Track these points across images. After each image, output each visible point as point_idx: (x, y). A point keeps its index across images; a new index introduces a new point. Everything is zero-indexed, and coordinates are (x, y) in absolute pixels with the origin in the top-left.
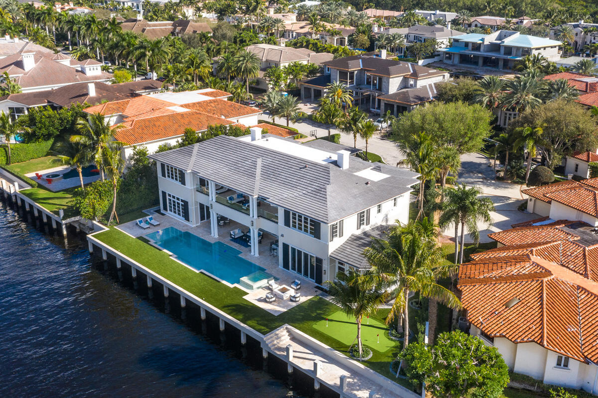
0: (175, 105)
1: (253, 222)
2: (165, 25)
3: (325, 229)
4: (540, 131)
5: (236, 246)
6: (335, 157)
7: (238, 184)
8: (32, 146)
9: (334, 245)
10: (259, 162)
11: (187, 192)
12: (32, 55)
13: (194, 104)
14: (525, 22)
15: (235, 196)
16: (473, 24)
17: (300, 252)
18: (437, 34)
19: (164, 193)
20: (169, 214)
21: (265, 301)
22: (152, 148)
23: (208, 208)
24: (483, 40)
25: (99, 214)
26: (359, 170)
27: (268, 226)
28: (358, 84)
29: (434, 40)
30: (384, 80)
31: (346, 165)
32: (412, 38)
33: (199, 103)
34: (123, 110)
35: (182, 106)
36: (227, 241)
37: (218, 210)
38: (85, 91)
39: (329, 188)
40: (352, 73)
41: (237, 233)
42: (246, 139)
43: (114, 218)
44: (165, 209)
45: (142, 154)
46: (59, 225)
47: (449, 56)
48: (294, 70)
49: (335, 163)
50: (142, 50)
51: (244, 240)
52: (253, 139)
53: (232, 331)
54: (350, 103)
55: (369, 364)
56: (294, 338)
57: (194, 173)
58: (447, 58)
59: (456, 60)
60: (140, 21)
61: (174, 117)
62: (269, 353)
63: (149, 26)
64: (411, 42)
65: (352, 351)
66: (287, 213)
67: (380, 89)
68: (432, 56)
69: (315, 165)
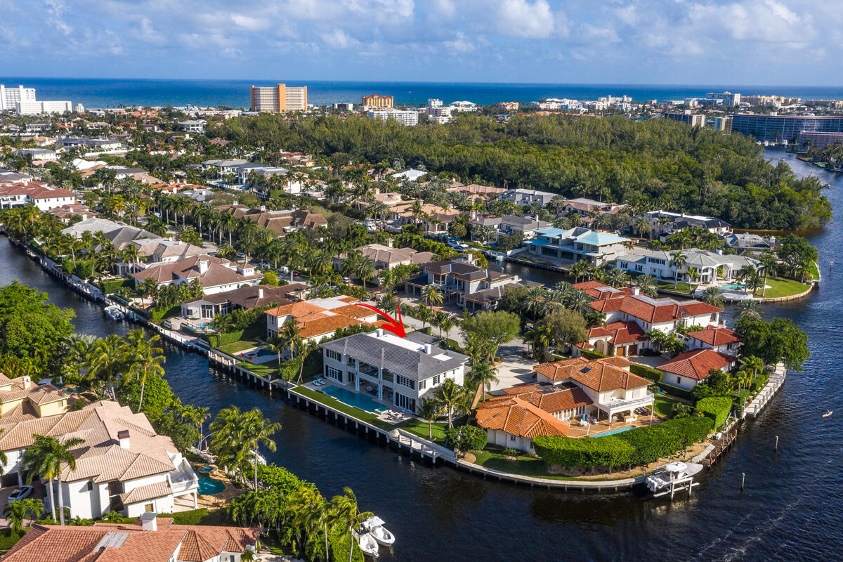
0: (325, 310)
1: (379, 381)
2: (285, 215)
3: (417, 385)
4: (549, 330)
5: (370, 395)
6: (423, 348)
7: (372, 362)
8: (231, 335)
9: (421, 393)
10: (383, 349)
11: (343, 366)
12: (206, 262)
13: (337, 309)
14: (613, 208)
15: (369, 368)
16: (567, 208)
17: (404, 397)
18: (525, 226)
19: (327, 367)
20: (330, 378)
21: (387, 419)
22: (318, 339)
23: (353, 374)
24: (560, 236)
25: (291, 378)
26: (436, 354)
27: (388, 384)
28: (448, 284)
29: (521, 233)
30: (466, 283)
31: (429, 352)
32: (504, 228)
33: (340, 308)
34: (290, 312)
35: (330, 311)
36: (364, 393)
37: (360, 375)
38: (255, 294)
39: (419, 364)
40: (444, 277)
41: (369, 388)
42: (373, 335)
43: (300, 380)
44: (327, 375)
45: (313, 343)
46: (267, 384)
47: (534, 247)
48: (399, 271)
49: (423, 351)
50: (284, 256)
51: (374, 392)
52: (378, 336)
53: (372, 432)
54: (441, 300)
55: (434, 442)
56: (401, 433)
57: (347, 356)
58: (532, 249)
59: (540, 252)
60: (263, 212)
61: (328, 319)
62: (390, 440)
63: (272, 216)
64: (504, 232)
65: (428, 438)
66: (398, 377)
67: (463, 290)
68: (520, 246)
69: (412, 352)
